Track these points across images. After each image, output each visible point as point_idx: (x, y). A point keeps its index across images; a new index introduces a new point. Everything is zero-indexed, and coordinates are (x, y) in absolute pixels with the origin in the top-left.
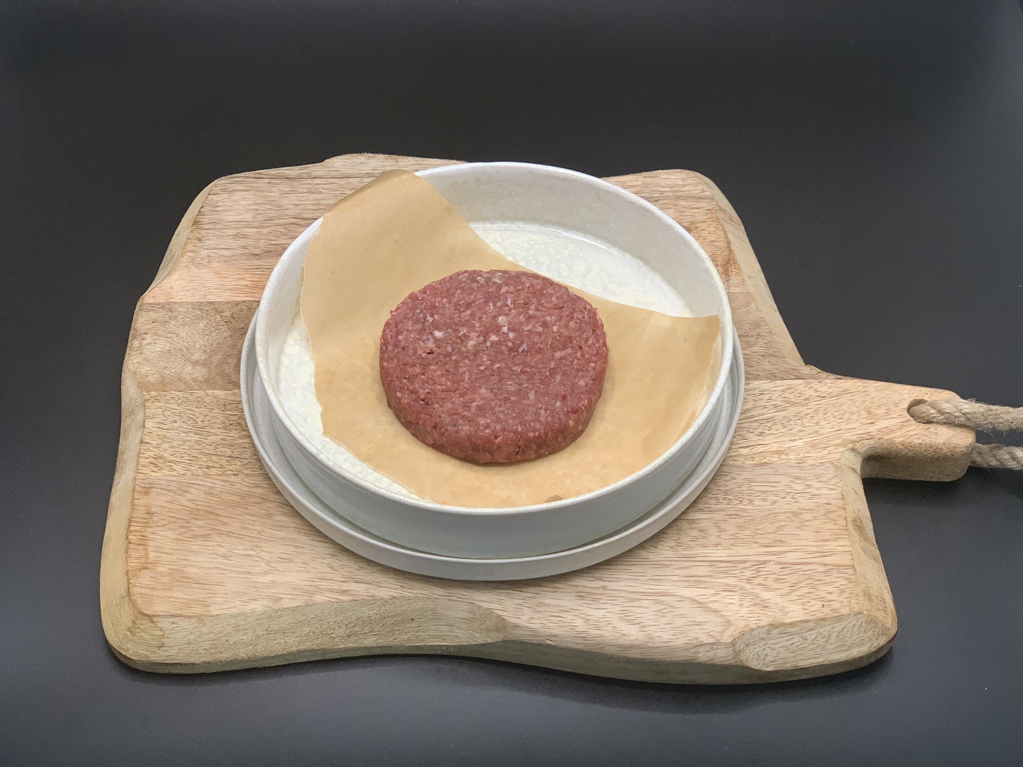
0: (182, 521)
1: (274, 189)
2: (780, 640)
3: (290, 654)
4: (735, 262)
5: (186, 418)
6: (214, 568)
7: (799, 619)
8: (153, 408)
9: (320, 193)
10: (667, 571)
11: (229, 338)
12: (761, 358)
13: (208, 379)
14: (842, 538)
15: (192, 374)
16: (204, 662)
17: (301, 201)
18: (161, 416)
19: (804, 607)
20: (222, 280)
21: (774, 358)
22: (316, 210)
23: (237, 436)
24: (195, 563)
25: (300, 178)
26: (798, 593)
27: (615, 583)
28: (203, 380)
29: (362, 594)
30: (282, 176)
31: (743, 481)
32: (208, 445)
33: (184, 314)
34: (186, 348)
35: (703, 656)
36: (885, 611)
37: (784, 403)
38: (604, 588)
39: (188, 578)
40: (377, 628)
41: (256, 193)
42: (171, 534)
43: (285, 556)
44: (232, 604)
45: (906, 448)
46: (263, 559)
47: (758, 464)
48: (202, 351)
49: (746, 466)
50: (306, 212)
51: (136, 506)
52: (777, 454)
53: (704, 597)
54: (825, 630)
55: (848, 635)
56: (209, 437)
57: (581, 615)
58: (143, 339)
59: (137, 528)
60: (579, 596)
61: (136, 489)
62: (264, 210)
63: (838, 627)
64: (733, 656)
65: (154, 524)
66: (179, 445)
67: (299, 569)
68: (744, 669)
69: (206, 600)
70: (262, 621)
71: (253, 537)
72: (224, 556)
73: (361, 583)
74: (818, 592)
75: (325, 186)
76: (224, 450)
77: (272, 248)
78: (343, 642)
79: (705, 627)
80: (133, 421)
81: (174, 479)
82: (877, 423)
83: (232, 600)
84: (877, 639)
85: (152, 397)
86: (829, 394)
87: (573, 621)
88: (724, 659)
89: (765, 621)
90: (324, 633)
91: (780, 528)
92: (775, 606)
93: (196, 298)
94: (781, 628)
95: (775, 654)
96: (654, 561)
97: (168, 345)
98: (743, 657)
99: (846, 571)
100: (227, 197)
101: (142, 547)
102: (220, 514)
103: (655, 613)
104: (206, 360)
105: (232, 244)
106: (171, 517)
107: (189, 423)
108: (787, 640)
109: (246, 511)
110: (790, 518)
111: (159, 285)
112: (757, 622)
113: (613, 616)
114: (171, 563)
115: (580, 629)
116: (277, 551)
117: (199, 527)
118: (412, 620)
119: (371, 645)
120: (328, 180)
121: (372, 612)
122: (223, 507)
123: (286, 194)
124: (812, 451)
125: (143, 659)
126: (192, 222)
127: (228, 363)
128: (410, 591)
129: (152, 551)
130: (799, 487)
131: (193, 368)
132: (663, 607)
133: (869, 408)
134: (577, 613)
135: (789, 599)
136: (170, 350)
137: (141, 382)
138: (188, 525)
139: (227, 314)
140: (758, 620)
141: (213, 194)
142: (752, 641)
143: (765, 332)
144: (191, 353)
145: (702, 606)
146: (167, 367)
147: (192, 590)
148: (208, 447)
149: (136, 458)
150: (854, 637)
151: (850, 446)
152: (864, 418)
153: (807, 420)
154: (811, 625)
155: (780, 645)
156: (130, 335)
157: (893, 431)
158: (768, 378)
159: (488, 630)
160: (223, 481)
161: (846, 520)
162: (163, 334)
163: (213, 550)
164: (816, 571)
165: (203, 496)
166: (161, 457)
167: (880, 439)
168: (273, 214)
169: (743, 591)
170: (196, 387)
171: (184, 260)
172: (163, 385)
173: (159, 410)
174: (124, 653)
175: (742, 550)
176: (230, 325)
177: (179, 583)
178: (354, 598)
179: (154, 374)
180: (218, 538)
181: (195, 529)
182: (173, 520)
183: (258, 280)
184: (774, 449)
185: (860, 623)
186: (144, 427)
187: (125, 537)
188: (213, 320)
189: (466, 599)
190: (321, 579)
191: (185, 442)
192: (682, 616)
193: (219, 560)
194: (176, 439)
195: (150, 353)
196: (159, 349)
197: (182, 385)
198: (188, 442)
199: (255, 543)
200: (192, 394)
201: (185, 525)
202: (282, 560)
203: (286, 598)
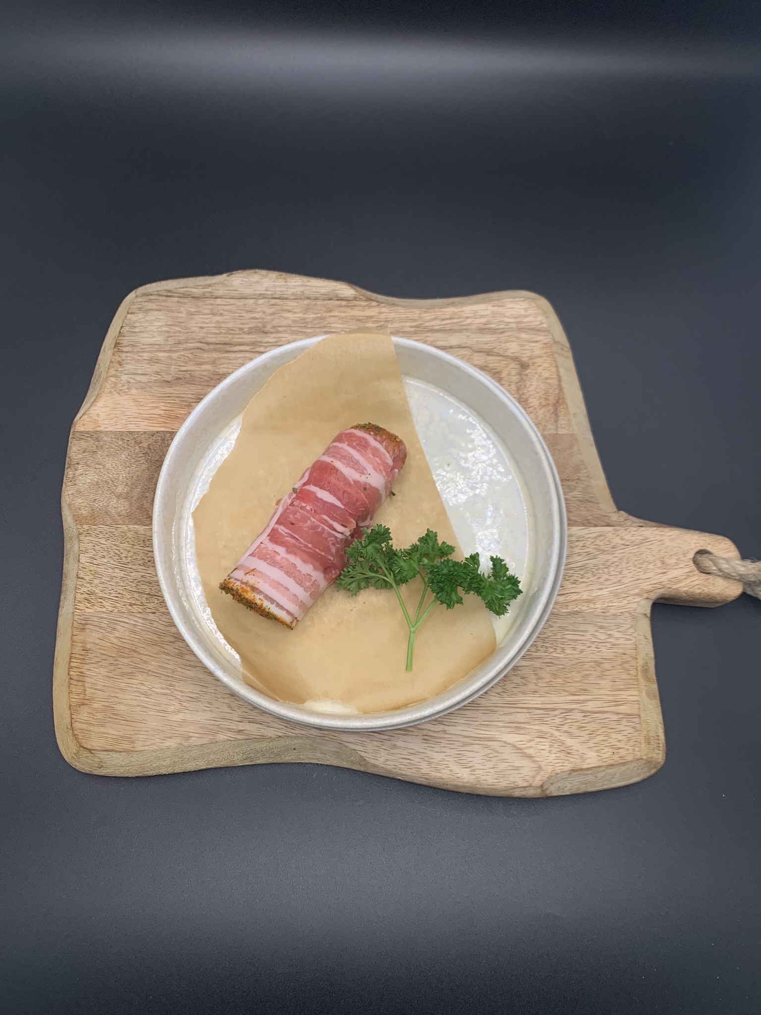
0: (111, 658)
1: (182, 309)
2: (577, 778)
4: (564, 402)
5: (112, 554)
6: (138, 705)
7: (594, 765)
8: (86, 542)
9: (221, 315)
10: (494, 717)
11: (147, 471)
12: (579, 503)
13: (129, 514)
14: (633, 688)
15: (117, 508)
17: (205, 323)
18: (92, 551)
19: (598, 754)
20: (140, 408)
21: (590, 504)
22: (218, 334)
24: (122, 701)
25: (204, 297)
26: (595, 741)
27: (453, 728)
28: (126, 514)
29: (254, 733)
30: (189, 295)
31: (558, 629)
32: (131, 582)
33: (108, 444)
34: (112, 481)
37: (595, 550)
38: (445, 732)
39: (117, 715)
41: (167, 313)
42: (102, 671)
43: (194, 696)
44: (153, 742)
45: (688, 595)
46: (176, 699)
47: (570, 612)
48: (124, 484)
49: (561, 614)
50: (209, 336)
51: (75, 642)
52: (586, 602)
53: (523, 743)
54: (611, 771)
55: (629, 772)
56: (131, 574)
57: (425, 758)
58: (76, 470)
59: (76, 664)
60: (424, 740)
61: (74, 625)
62: (174, 332)
63: (623, 768)
65: (90, 661)
66: (107, 581)
67: (205, 708)
69: (131, 736)
70: (177, 753)
71: (168, 676)
72: (146, 695)
73: (253, 723)
74: (610, 740)
75: (226, 308)
76: (144, 587)
77: (181, 374)
79: (520, 772)
80: (71, 548)
81: (104, 615)
82: (669, 573)
83: (152, 738)
85: (84, 531)
86: (632, 542)
87: (419, 764)
89: (568, 767)
91: (586, 677)
92: (577, 753)
93: (118, 427)
94: (579, 771)
96: (484, 707)
97: (96, 476)
98: (548, 792)
99: (634, 720)
100: (143, 316)
101: (80, 683)
102: (141, 652)
103: (483, 758)
104: (128, 493)
105: (148, 370)
106: (102, 654)
107: (115, 558)
108: (583, 778)
109: (163, 650)
110: (594, 668)
111: (88, 412)
112: (562, 767)
113: (450, 760)
114: (104, 700)
115: (424, 771)
116: (187, 690)
117: (125, 665)
118: (294, 749)
120: (227, 300)
122: (142, 646)
123: (192, 315)
124: (615, 601)
126: (114, 342)
127: (146, 497)
128: (293, 731)
129: (88, 688)
130: (603, 637)
131: (117, 501)
132: (490, 752)
133: (663, 558)
134: (422, 756)
135: (587, 746)
136: (97, 482)
137: (75, 515)
138: (118, 662)
139: (145, 445)
141: (132, 313)
142: (556, 781)
143: (584, 476)
144: (115, 486)
145: (520, 751)
146: (96, 500)
147: (121, 726)
148: (131, 584)
149: (74, 592)
151: (645, 595)
152: (658, 568)
153: (613, 569)
154: (603, 768)
155: (577, 781)
156: (66, 463)
157: (680, 581)
158: (583, 525)
159: (353, 762)
160: (143, 619)
161: (637, 670)
162: (92, 464)
163: (136, 688)
164: (610, 719)
165: (128, 634)
166: (93, 593)
167: (670, 588)
168: (182, 337)
169: (553, 738)
170: (120, 522)
171: (108, 385)
172: (94, 518)
173: (90, 544)
175: (554, 698)
176: (147, 457)
177: (110, 720)
178: (248, 737)
179: (85, 507)
180: (140, 676)
181: (121, 666)
182: (104, 657)
183: (170, 409)
184: (584, 597)
185: (639, 764)
186: (79, 561)
187: (67, 673)
188: (133, 452)
189: (336, 739)
190: (222, 718)
191: (112, 579)
192: (504, 761)
193: (141, 698)
194: (105, 576)
195: (82, 485)
196: (89, 481)
197: (109, 519)
198: (115, 578)
199: (169, 682)
200: (117, 528)
201: (114, 662)
202: (191, 699)
203: (195, 737)
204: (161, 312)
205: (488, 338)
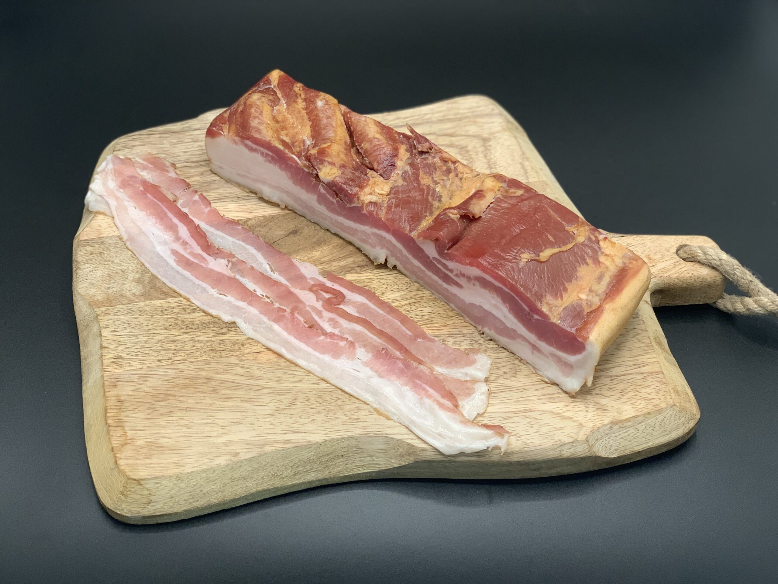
0: (147, 404)
1: (165, 142)
2: (619, 433)
3: (251, 495)
5: (133, 325)
6: (181, 436)
7: (631, 416)
8: (105, 320)
10: (528, 393)
13: (144, 293)
14: (649, 353)
15: (131, 290)
16: (185, 511)
17: (188, 148)
18: (113, 326)
19: (633, 406)
22: (202, 154)
23: (177, 334)
24: (165, 435)
25: (183, 131)
26: (627, 396)
28: (141, 294)
29: (301, 441)
30: (169, 131)
32: (156, 343)
33: (114, 245)
34: (123, 272)
35: (567, 453)
36: (690, 402)
39: (162, 447)
40: (315, 466)
41: (151, 146)
42: (141, 415)
43: (235, 420)
44: (201, 463)
45: (680, 281)
46: (218, 425)
48: (135, 272)
50: (194, 157)
51: (108, 397)
53: (559, 409)
54: (651, 421)
55: (668, 423)
56: (155, 337)
58: (85, 268)
59: (113, 414)
61: (105, 384)
63: (660, 417)
64: (587, 450)
65: (126, 409)
66: (132, 346)
67: (247, 428)
68: (596, 459)
69: (179, 462)
70: (226, 472)
71: (207, 409)
72: (187, 427)
74: (641, 395)
76: (169, 345)
78: (290, 480)
79: (563, 431)
80: (90, 332)
81: (135, 372)
82: (656, 266)
83: (201, 459)
84: (688, 423)
85: (102, 312)
88: (582, 453)
89: (607, 421)
90: (276, 475)
92: (612, 408)
94: (619, 424)
95: (617, 444)
97: (107, 270)
98: (595, 449)
99: (658, 376)
100: (129, 151)
101: (120, 428)
102: (177, 395)
103: (525, 426)
104: (139, 278)
106: (137, 402)
107: (137, 328)
108: (625, 433)
109: (197, 390)
111: (89, 225)
112: (601, 422)
114: (147, 437)
116: (227, 417)
117: (162, 407)
118: (342, 456)
119: (312, 479)
121: (310, 454)
122: (177, 389)
123: (175, 144)
125: (136, 515)
128: (337, 434)
129: (129, 430)
131: (131, 286)
132: (531, 420)
133: (649, 255)
135: (621, 402)
136: (108, 274)
137: (91, 302)
138: (155, 406)
140: (602, 420)
141: (118, 150)
142: (600, 436)
144: (127, 275)
145: (558, 415)
146: (109, 287)
147: (166, 455)
148: (156, 345)
149: (100, 360)
150: (672, 423)
154: (640, 419)
155: (620, 437)
156: (73, 267)
157: (669, 270)
159: (402, 456)
160: (173, 369)
161: (650, 339)
162: (101, 262)
163: (177, 423)
164: (636, 379)
165: (160, 382)
166: (121, 357)
167: (661, 276)
169: (586, 401)
170: (136, 300)
172: (109, 301)
173: (110, 321)
174: (119, 512)
177: (155, 452)
178: (294, 445)
179: (100, 294)
180: (179, 413)
181: (159, 409)
182: (140, 404)
185: (675, 413)
186: (101, 336)
187: (104, 422)
189: (381, 434)
190: (266, 434)
191: (137, 344)
192: (546, 425)
193: (184, 430)
194: (129, 342)
195: (93, 278)
196: (101, 275)
197: (124, 299)
198: (139, 343)
199: (209, 414)
200: (134, 306)
201: (151, 406)
202: (233, 424)
203: (243, 452)
204: (146, 146)
205: (448, 125)
